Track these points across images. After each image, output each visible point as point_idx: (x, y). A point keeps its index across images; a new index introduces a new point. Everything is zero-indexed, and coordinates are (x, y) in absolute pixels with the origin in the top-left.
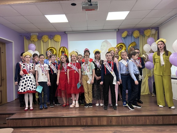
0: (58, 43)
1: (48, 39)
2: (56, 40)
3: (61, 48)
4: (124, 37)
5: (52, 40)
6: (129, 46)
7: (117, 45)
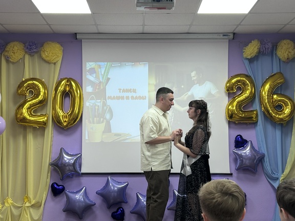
0: (53, 65)
1: (23, 53)
2: (47, 59)
3: (62, 80)
4: (249, 57)
5: (36, 56)
6: (263, 85)
7: (229, 81)
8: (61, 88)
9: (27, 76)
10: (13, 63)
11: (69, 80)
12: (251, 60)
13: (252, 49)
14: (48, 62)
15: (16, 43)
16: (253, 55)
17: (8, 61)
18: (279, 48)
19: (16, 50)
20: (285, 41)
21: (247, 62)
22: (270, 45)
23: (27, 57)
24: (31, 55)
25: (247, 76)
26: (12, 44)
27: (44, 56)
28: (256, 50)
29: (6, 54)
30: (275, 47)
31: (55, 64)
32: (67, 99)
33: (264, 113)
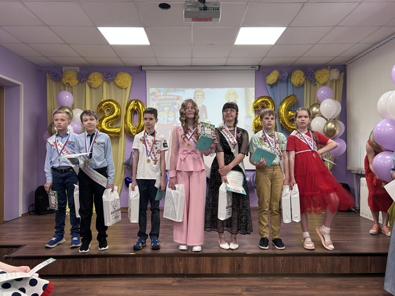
1: (102, 81)
2: (119, 85)
3: (131, 101)
4: (271, 83)
5: (112, 83)
6: (281, 104)
7: (255, 102)
8: (130, 108)
9: (105, 99)
10: (95, 89)
11: (136, 101)
12: (272, 86)
13: (273, 77)
14: (121, 88)
15: (96, 73)
16: (274, 81)
17: (91, 87)
18: (293, 76)
19: (96, 79)
20: (297, 71)
21: (268, 87)
22: (287, 74)
23: (105, 84)
24: (108, 82)
25: (269, 98)
26: (93, 74)
27: (117, 83)
28: (276, 78)
29: (89, 81)
30: (290, 75)
31: (126, 89)
32: (135, 115)
33: (281, 125)
